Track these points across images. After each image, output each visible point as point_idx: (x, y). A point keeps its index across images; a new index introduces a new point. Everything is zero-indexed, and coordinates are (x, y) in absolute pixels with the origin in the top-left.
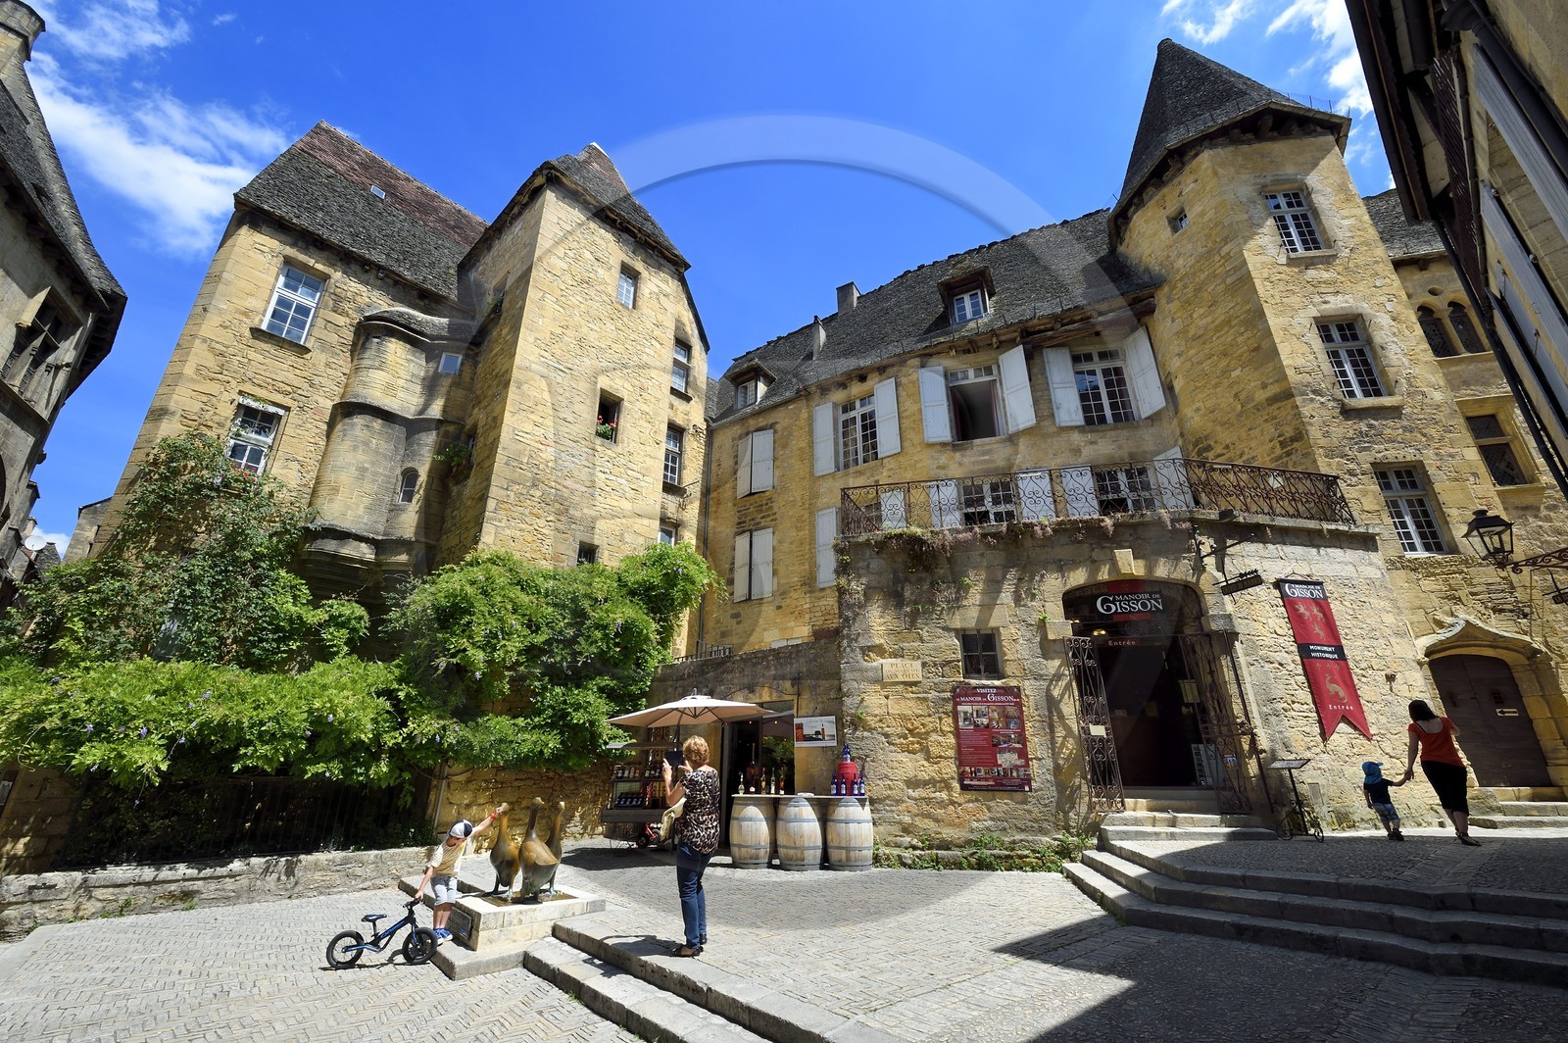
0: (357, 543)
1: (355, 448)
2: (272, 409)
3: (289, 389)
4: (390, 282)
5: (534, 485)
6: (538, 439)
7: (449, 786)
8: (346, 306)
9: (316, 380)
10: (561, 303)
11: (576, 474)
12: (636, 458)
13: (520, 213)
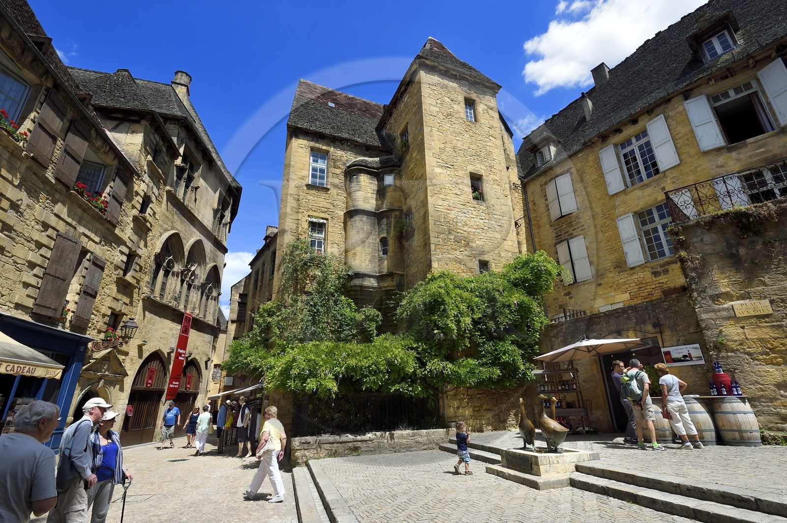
0: (369, 279)
1: (358, 232)
2: (322, 221)
3: (326, 210)
4: (353, 146)
5: (450, 233)
6: (446, 207)
7: (447, 397)
8: (338, 163)
9: (335, 203)
10: (440, 131)
11: (468, 223)
12: (497, 207)
13: (406, 90)
